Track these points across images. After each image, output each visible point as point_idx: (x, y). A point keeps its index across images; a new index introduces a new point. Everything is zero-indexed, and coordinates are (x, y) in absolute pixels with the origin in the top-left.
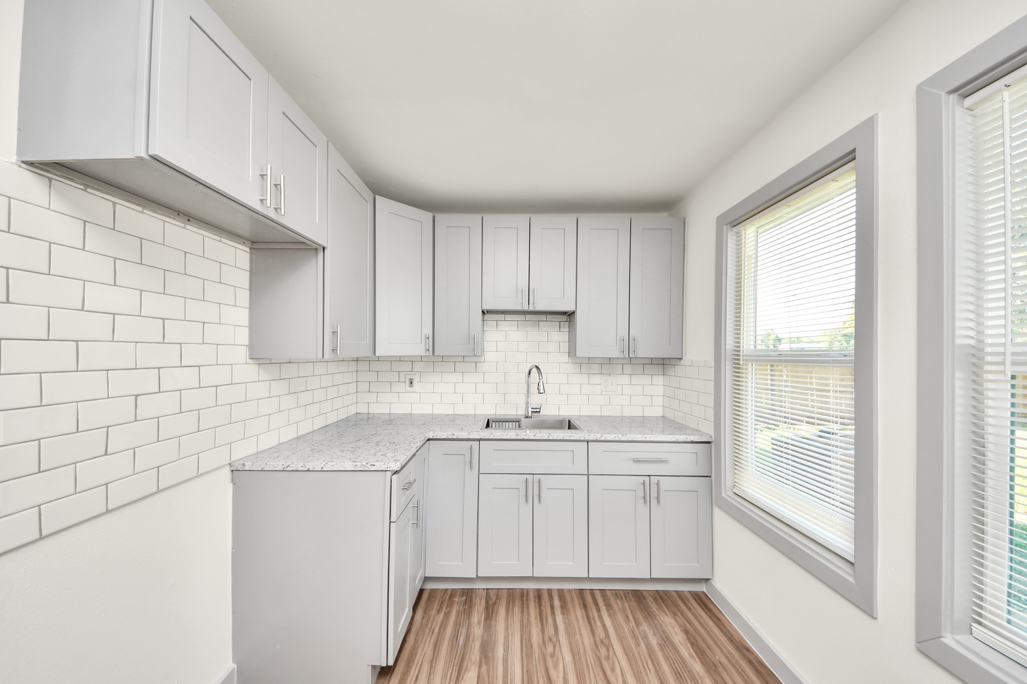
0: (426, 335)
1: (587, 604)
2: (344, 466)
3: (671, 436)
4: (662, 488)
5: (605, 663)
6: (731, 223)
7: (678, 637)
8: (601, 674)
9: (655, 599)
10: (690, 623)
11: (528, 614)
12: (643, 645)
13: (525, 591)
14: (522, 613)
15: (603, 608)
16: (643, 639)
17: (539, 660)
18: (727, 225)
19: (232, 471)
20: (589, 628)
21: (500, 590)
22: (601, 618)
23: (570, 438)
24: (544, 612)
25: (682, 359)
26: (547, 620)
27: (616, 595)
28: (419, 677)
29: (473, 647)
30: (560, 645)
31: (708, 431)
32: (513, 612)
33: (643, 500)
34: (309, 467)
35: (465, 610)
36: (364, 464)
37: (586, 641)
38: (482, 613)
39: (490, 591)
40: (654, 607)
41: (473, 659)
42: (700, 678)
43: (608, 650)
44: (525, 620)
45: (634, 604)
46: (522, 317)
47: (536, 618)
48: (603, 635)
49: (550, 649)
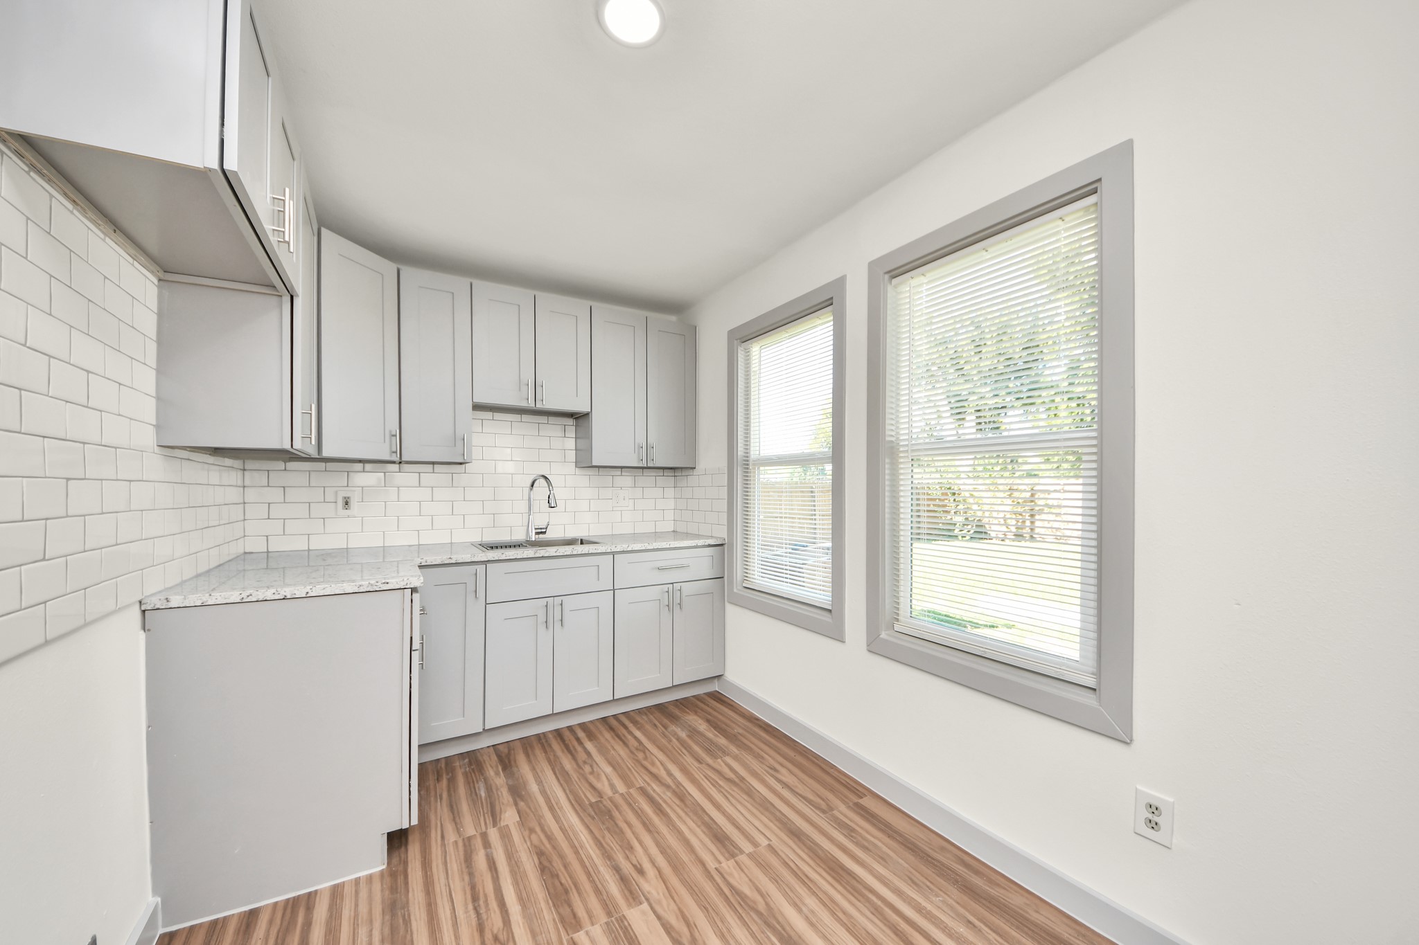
0: (390, 432)
1: (614, 727)
2: (342, 588)
3: (692, 541)
4: (684, 594)
5: (645, 763)
6: (740, 339)
7: (702, 726)
8: (643, 770)
9: (677, 706)
10: (710, 714)
11: (553, 751)
12: (674, 740)
13: (542, 736)
14: (546, 752)
15: (630, 726)
16: (673, 736)
17: (579, 779)
18: (737, 340)
19: (144, 611)
20: (621, 743)
21: (511, 744)
22: (631, 733)
23: (596, 551)
24: (570, 746)
25: (695, 468)
26: (575, 750)
27: (639, 712)
28: (446, 834)
29: (500, 793)
30: (597, 764)
31: (721, 533)
32: (534, 755)
33: (667, 608)
34: (285, 594)
35: (473, 770)
36: (372, 582)
37: (622, 753)
38: (497, 767)
39: (500, 747)
40: (677, 712)
41: (505, 802)
42: (726, 747)
43: (644, 753)
44: (552, 757)
45: (658, 714)
46: (516, 417)
47: (563, 751)
48: (636, 744)
49: (587, 769)
